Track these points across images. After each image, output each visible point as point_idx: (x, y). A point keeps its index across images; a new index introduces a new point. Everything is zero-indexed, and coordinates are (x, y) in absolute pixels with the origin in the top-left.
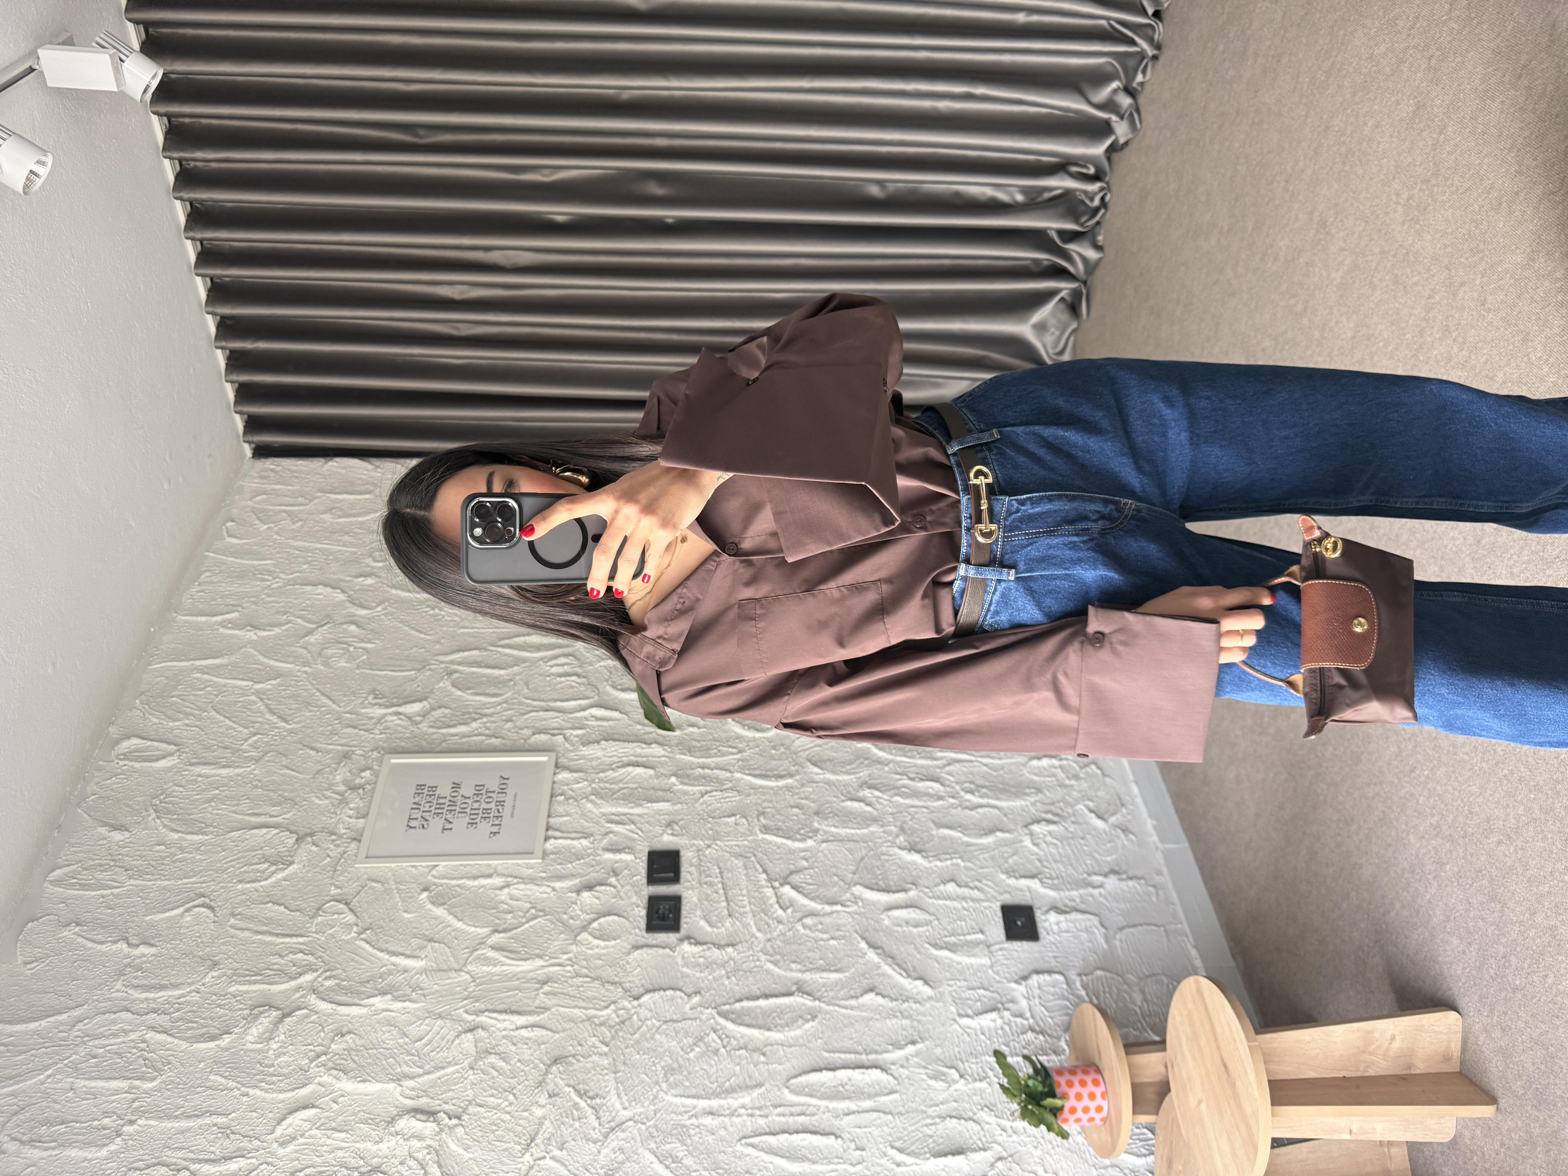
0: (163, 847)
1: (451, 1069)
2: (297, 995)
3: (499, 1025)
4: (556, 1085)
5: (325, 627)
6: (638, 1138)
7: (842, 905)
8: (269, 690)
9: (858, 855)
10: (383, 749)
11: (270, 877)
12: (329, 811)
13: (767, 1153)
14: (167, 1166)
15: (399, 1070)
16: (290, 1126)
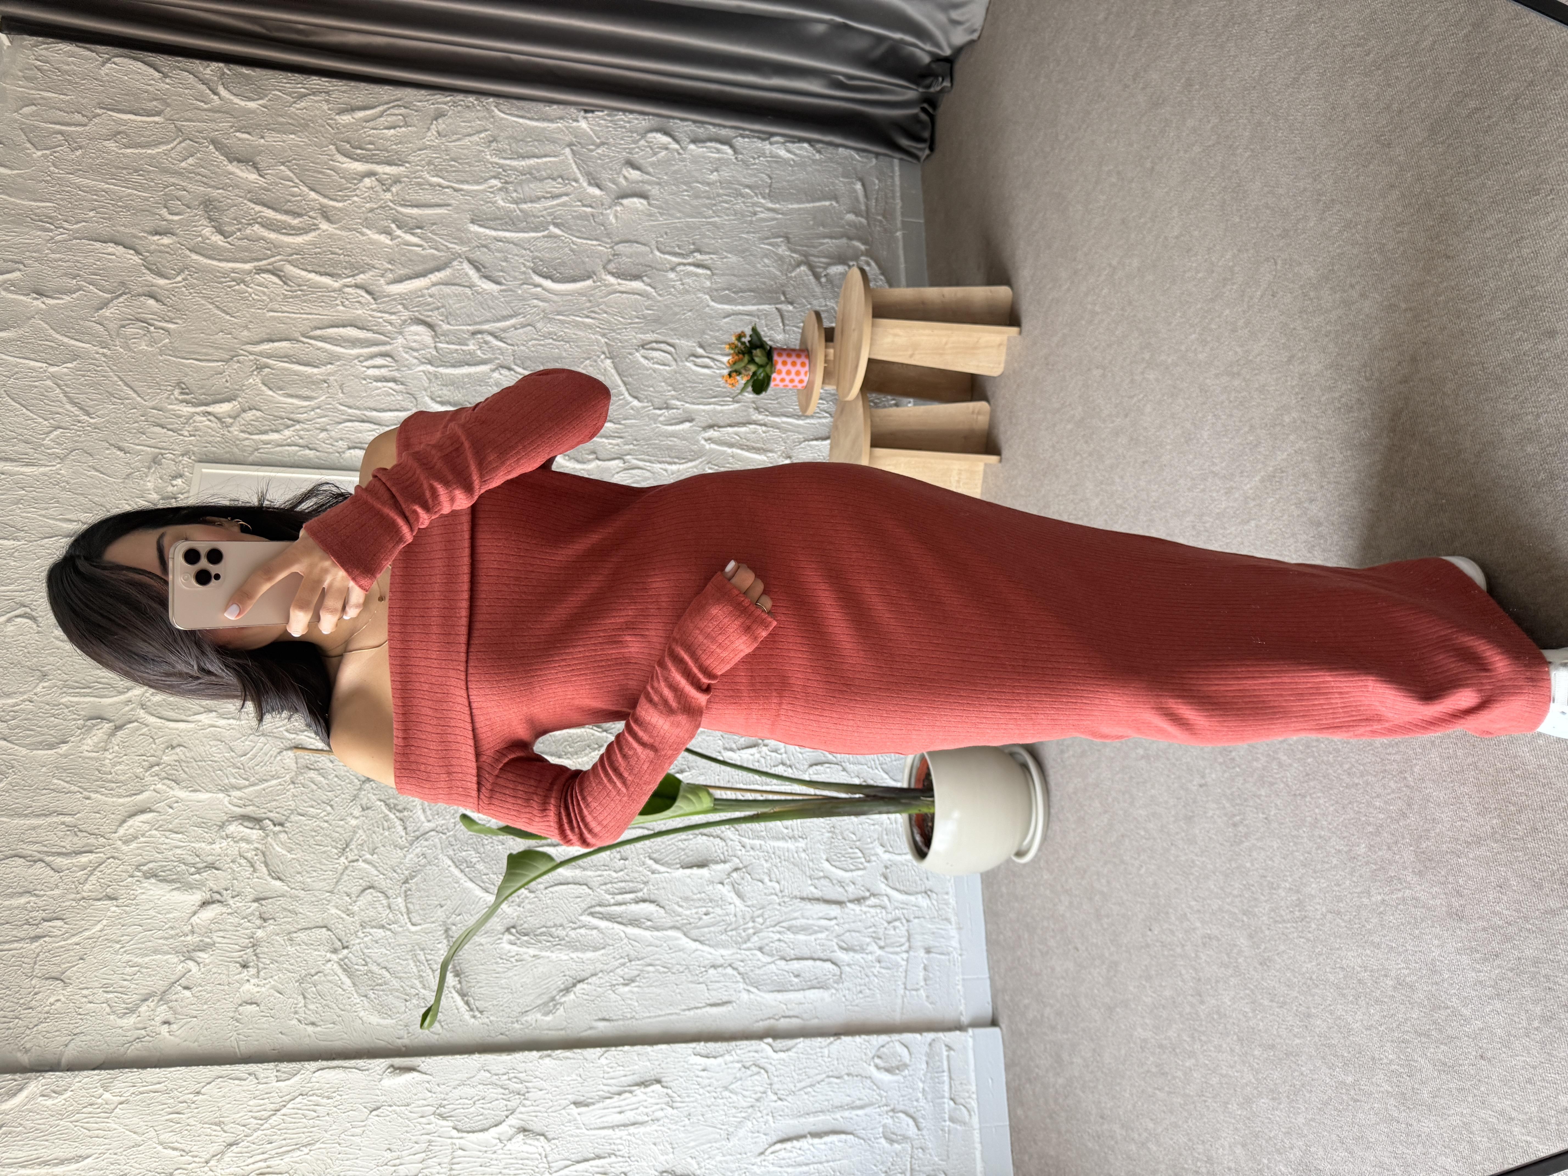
1: (274, 782)
2: (127, 708)
4: (368, 799)
5: (121, 299)
6: (439, 846)
8: (67, 375)
10: (194, 454)
14: (24, 857)
15: (226, 781)
16: (131, 826)
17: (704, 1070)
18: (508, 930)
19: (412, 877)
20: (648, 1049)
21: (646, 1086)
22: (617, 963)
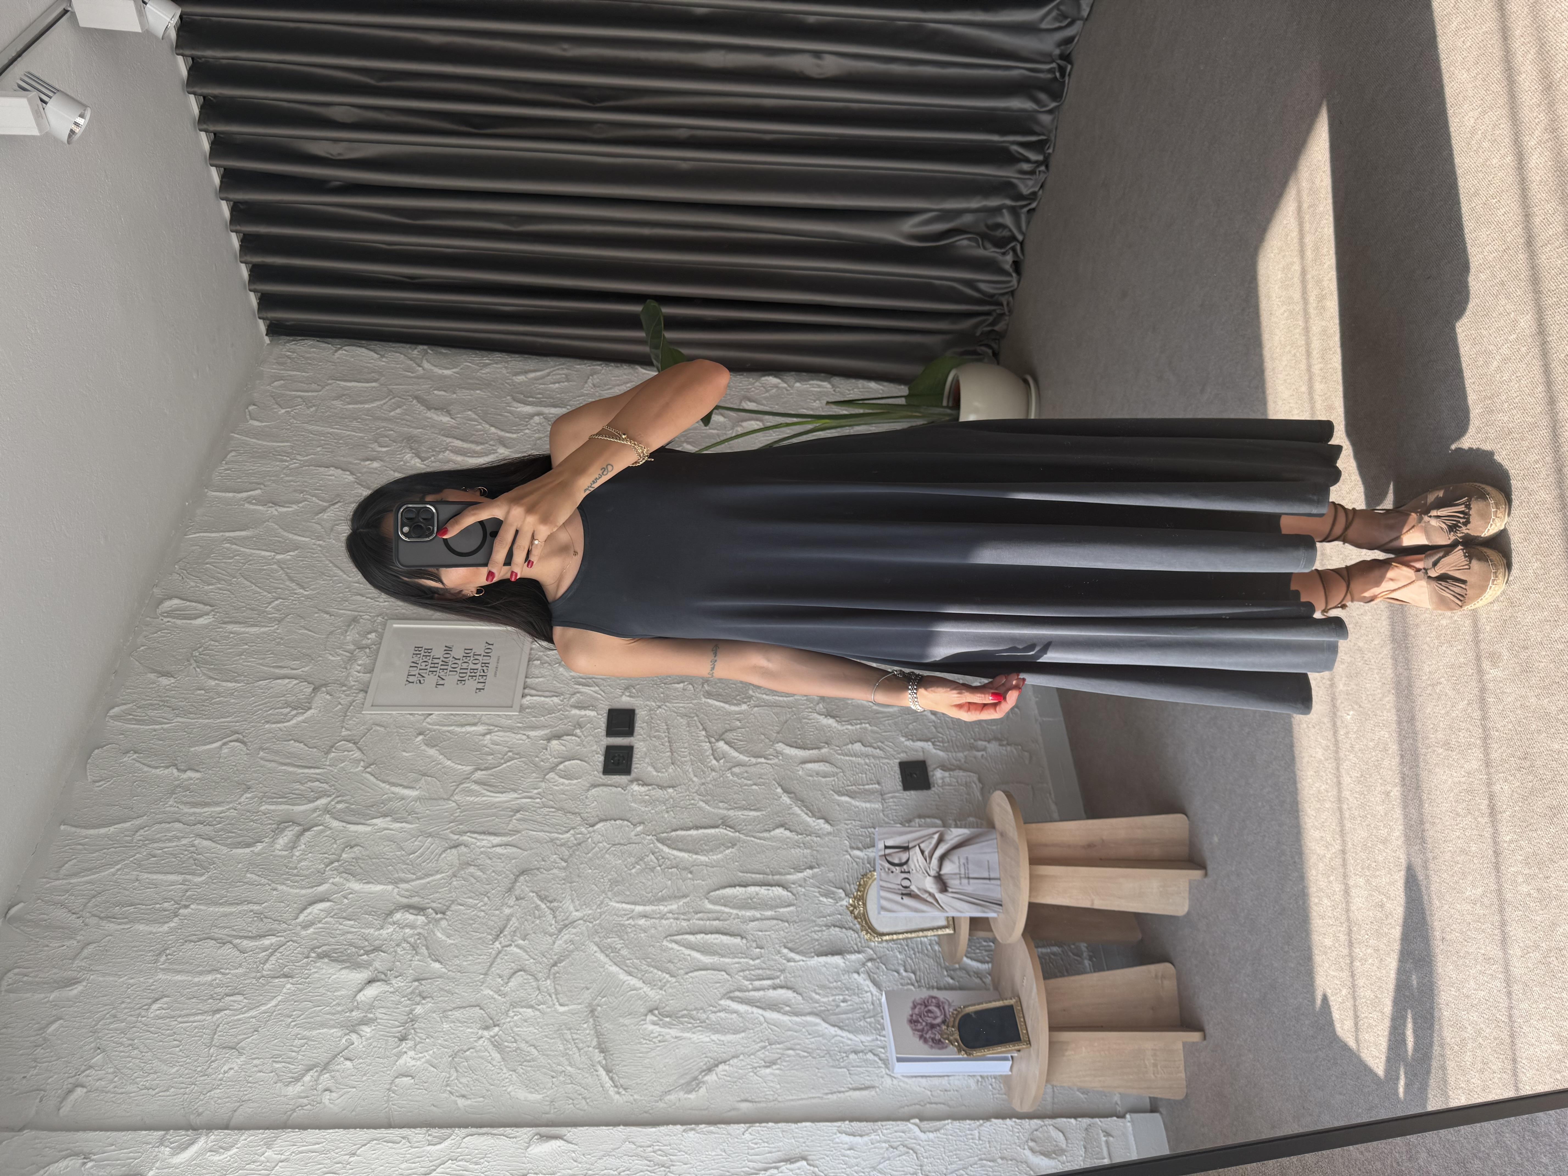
0: (203, 692)
1: (439, 876)
2: (315, 815)
3: (478, 844)
4: (522, 891)
5: (337, 506)
6: (586, 933)
7: (765, 758)
8: (290, 560)
9: (783, 718)
10: (387, 615)
11: (292, 719)
12: (340, 666)
13: (686, 948)
14: (215, 940)
15: (397, 875)
16: (310, 914)
17: (850, 1149)
18: (651, 1011)
19: (561, 961)
20: (793, 1126)
21: (792, 1163)
22: (757, 1047)
